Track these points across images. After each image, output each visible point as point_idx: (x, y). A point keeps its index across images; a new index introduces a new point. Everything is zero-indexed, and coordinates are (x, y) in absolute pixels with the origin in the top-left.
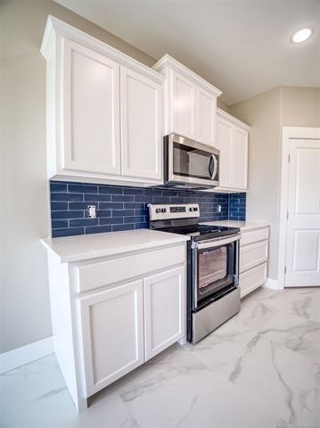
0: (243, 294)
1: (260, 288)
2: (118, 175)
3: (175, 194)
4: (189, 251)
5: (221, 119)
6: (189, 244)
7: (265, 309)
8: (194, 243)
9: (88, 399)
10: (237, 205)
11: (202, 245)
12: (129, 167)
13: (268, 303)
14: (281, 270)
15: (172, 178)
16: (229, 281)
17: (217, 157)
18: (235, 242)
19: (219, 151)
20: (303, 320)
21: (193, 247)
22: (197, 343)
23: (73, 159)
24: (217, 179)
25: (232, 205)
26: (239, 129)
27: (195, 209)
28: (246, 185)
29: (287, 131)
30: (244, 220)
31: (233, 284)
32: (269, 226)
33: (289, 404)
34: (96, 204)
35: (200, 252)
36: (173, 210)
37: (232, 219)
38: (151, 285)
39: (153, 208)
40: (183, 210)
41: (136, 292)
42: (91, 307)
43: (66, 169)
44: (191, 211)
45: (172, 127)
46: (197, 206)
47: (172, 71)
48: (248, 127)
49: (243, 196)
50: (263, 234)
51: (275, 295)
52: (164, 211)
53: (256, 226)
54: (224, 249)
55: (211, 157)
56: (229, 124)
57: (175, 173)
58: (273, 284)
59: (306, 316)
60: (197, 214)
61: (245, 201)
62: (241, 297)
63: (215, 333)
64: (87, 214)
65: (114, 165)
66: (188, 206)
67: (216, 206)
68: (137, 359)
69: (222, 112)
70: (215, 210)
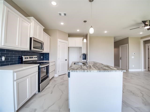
0: (50, 78)
1: (53, 77)
2: (18, 48)
3: (30, 53)
4: (39, 68)
5: (44, 34)
6: (39, 66)
7: (55, 81)
8: (40, 66)
9: (17, 111)
10: (47, 56)
11: (42, 66)
12: (21, 45)
13: (55, 80)
14: (58, 71)
15: (32, 49)
16: (47, 75)
17: (43, 44)
18: (48, 65)
19: (44, 42)
20: (63, 80)
21: (40, 67)
22: (41, 91)
23: (6, 43)
24: (43, 50)
25: (46, 56)
26: (48, 37)
27: (36, 57)
28: (49, 51)
29: (59, 40)
30: (49, 60)
31: (48, 76)
32: (55, 61)
33: (62, 92)
34: (5, 56)
35: (41, 68)
36: (30, 58)
37: (45, 60)
38: (31, 77)
39: (24, 57)
40: (33, 58)
41: (28, 79)
42: (18, 83)
43: (3, 46)
44: (35, 58)
45: (33, 36)
46: (36, 56)
47: (33, 21)
48: (50, 37)
49: (48, 54)
50: (54, 63)
51: (57, 78)
52: (27, 58)
53: (52, 62)
54: (46, 67)
55: (42, 44)
56: (45, 35)
57: (33, 48)
58: (56, 76)
59: (63, 79)
60: (36, 59)
61: (49, 55)
62: (50, 79)
63: (45, 88)
64: (1, 59)
65: (17, 45)
66: (34, 57)
67: (41, 56)
68: (28, 97)
69: (44, 32)
70: (41, 58)
